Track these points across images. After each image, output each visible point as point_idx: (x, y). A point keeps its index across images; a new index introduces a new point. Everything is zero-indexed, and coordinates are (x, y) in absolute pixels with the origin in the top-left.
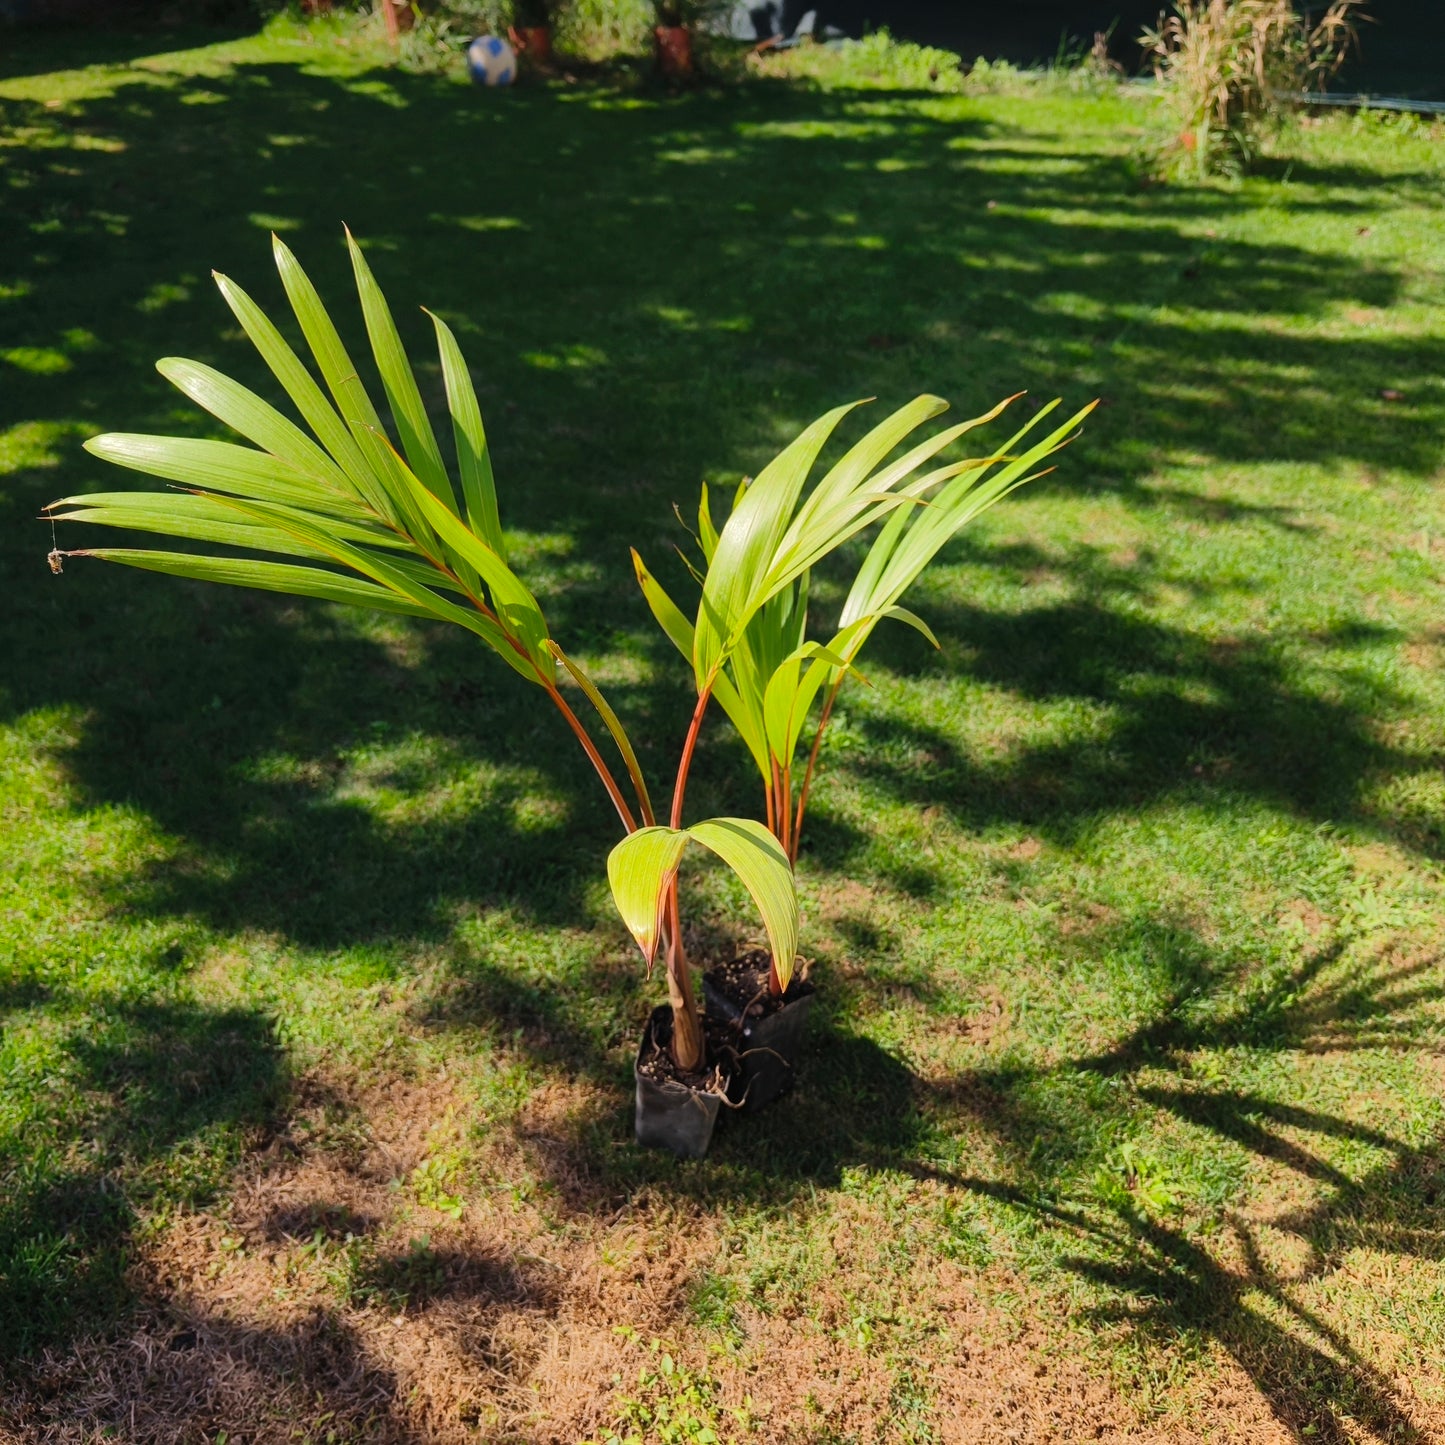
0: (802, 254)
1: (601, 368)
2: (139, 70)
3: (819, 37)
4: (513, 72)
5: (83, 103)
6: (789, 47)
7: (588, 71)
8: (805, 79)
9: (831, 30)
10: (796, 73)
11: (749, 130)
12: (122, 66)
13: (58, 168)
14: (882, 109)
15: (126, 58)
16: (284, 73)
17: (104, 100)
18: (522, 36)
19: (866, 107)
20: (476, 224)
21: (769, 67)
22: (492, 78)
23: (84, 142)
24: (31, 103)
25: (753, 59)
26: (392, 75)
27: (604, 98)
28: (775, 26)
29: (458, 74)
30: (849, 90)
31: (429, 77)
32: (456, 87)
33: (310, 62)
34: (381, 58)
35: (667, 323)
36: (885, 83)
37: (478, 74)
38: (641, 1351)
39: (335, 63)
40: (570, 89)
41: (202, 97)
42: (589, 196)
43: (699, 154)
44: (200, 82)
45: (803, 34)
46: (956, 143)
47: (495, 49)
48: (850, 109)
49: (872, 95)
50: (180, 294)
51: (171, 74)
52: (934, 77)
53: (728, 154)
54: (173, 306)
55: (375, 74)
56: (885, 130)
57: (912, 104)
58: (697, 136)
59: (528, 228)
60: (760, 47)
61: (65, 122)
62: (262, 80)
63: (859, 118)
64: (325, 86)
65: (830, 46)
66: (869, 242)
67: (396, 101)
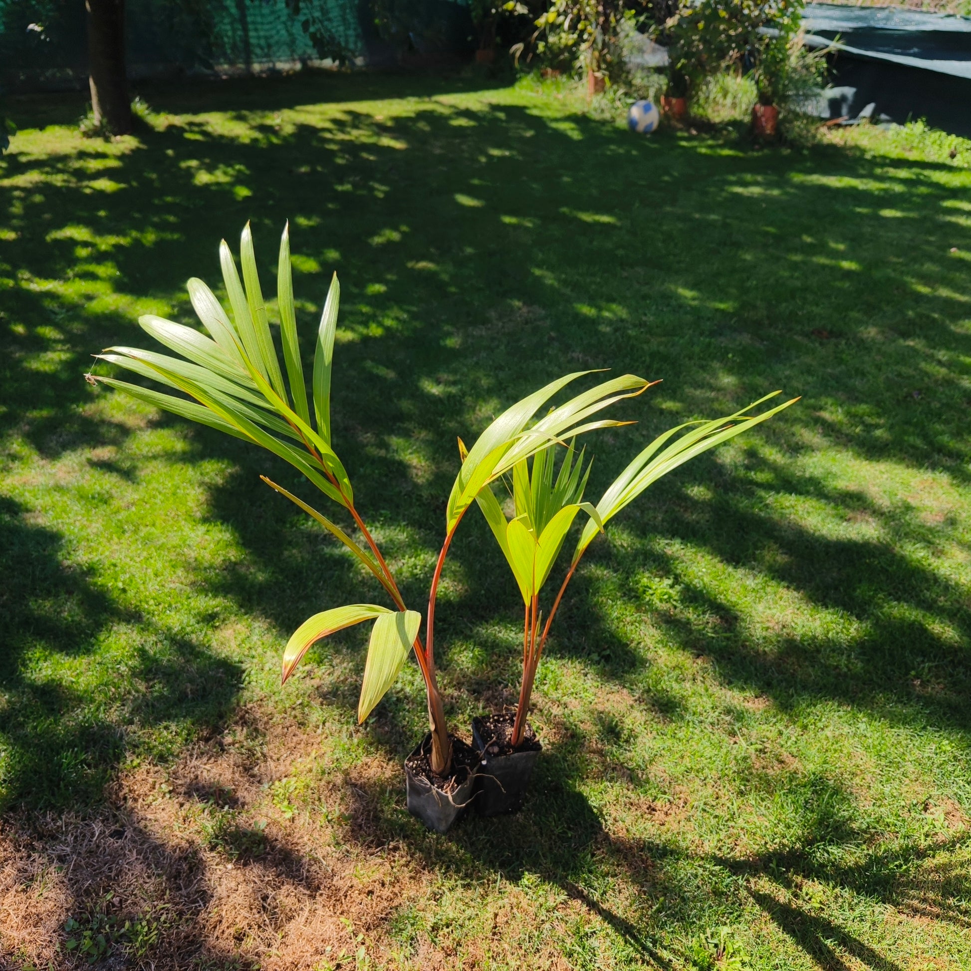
0: (795, 266)
1: (622, 320)
2: (436, 102)
3: (874, 120)
4: (655, 125)
5: (396, 119)
6: (851, 125)
7: (707, 127)
8: (856, 147)
9: (883, 117)
10: (851, 143)
11: (798, 178)
12: (427, 99)
13: (365, 155)
14: (903, 173)
15: (430, 95)
16: (516, 113)
17: (408, 119)
18: (668, 103)
19: (892, 172)
20: (587, 217)
21: (834, 137)
22: (641, 128)
23: (386, 141)
24: (368, 116)
25: (823, 130)
26: (581, 120)
27: (710, 147)
28: (845, 110)
29: (621, 123)
30: (884, 157)
31: (604, 123)
32: (617, 131)
33: (535, 107)
34: (577, 108)
35: (679, 297)
36: (913, 156)
37: (633, 124)
38: (351, 938)
39: (549, 109)
40: (690, 139)
41: (463, 122)
42: (668, 209)
43: (756, 190)
44: (467, 113)
45: (864, 117)
46: (948, 204)
47: (647, 109)
48: (878, 171)
49: (899, 163)
50: (395, 236)
51: (451, 106)
52: (953, 156)
53: (776, 192)
54: (390, 243)
55: (572, 118)
56: (898, 188)
57: (927, 172)
58: (759, 178)
59: (619, 224)
60: (830, 123)
61: (381, 129)
62: (501, 115)
63: (881, 179)
64: (538, 123)
65: (881, 127)
66: (846, 265)
67: (576, 135)
